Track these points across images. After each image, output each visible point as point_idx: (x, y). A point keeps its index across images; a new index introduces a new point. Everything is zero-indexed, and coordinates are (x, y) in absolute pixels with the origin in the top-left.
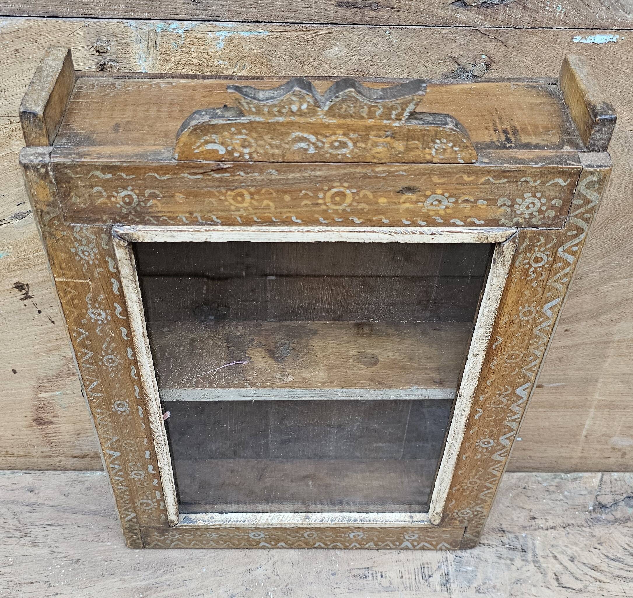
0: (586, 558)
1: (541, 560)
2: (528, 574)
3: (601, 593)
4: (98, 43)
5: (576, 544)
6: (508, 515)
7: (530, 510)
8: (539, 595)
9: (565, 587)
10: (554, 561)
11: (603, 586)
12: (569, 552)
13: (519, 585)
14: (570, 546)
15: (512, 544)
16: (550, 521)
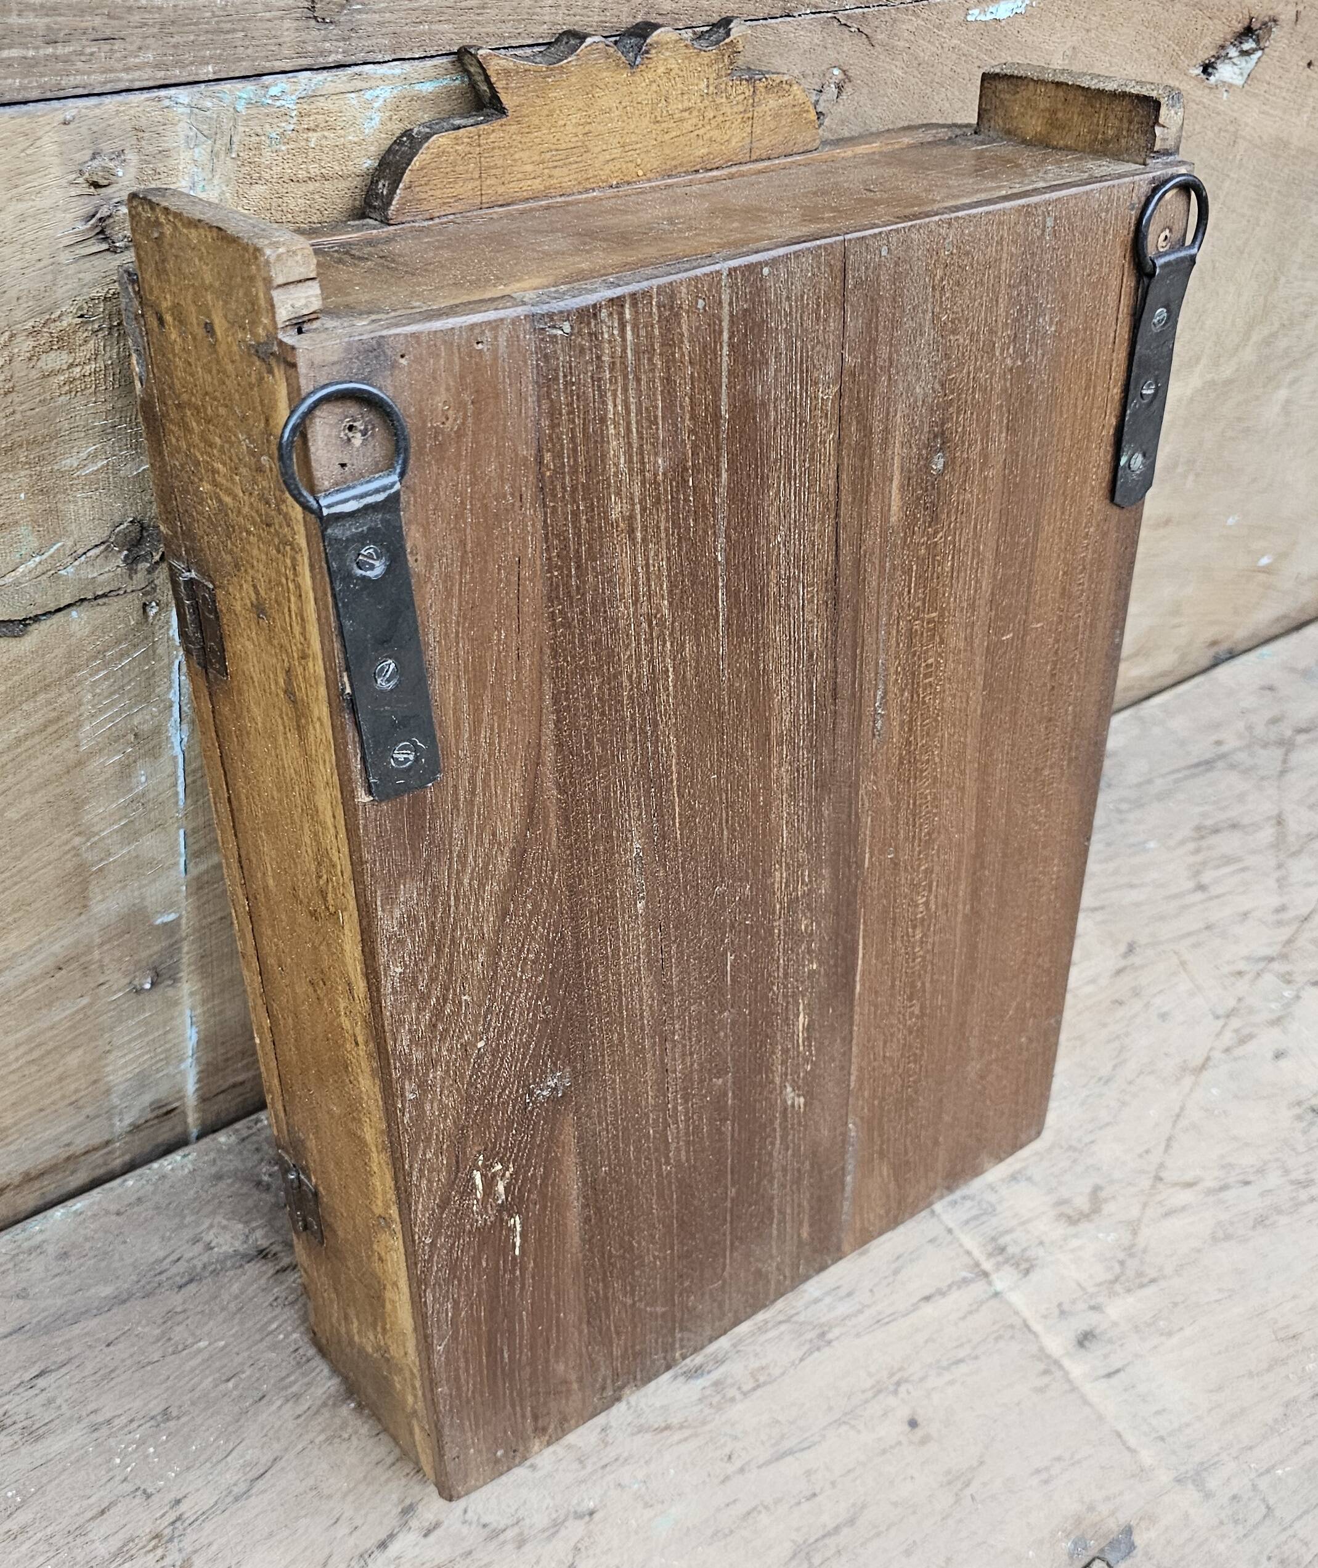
4: (95, 164)
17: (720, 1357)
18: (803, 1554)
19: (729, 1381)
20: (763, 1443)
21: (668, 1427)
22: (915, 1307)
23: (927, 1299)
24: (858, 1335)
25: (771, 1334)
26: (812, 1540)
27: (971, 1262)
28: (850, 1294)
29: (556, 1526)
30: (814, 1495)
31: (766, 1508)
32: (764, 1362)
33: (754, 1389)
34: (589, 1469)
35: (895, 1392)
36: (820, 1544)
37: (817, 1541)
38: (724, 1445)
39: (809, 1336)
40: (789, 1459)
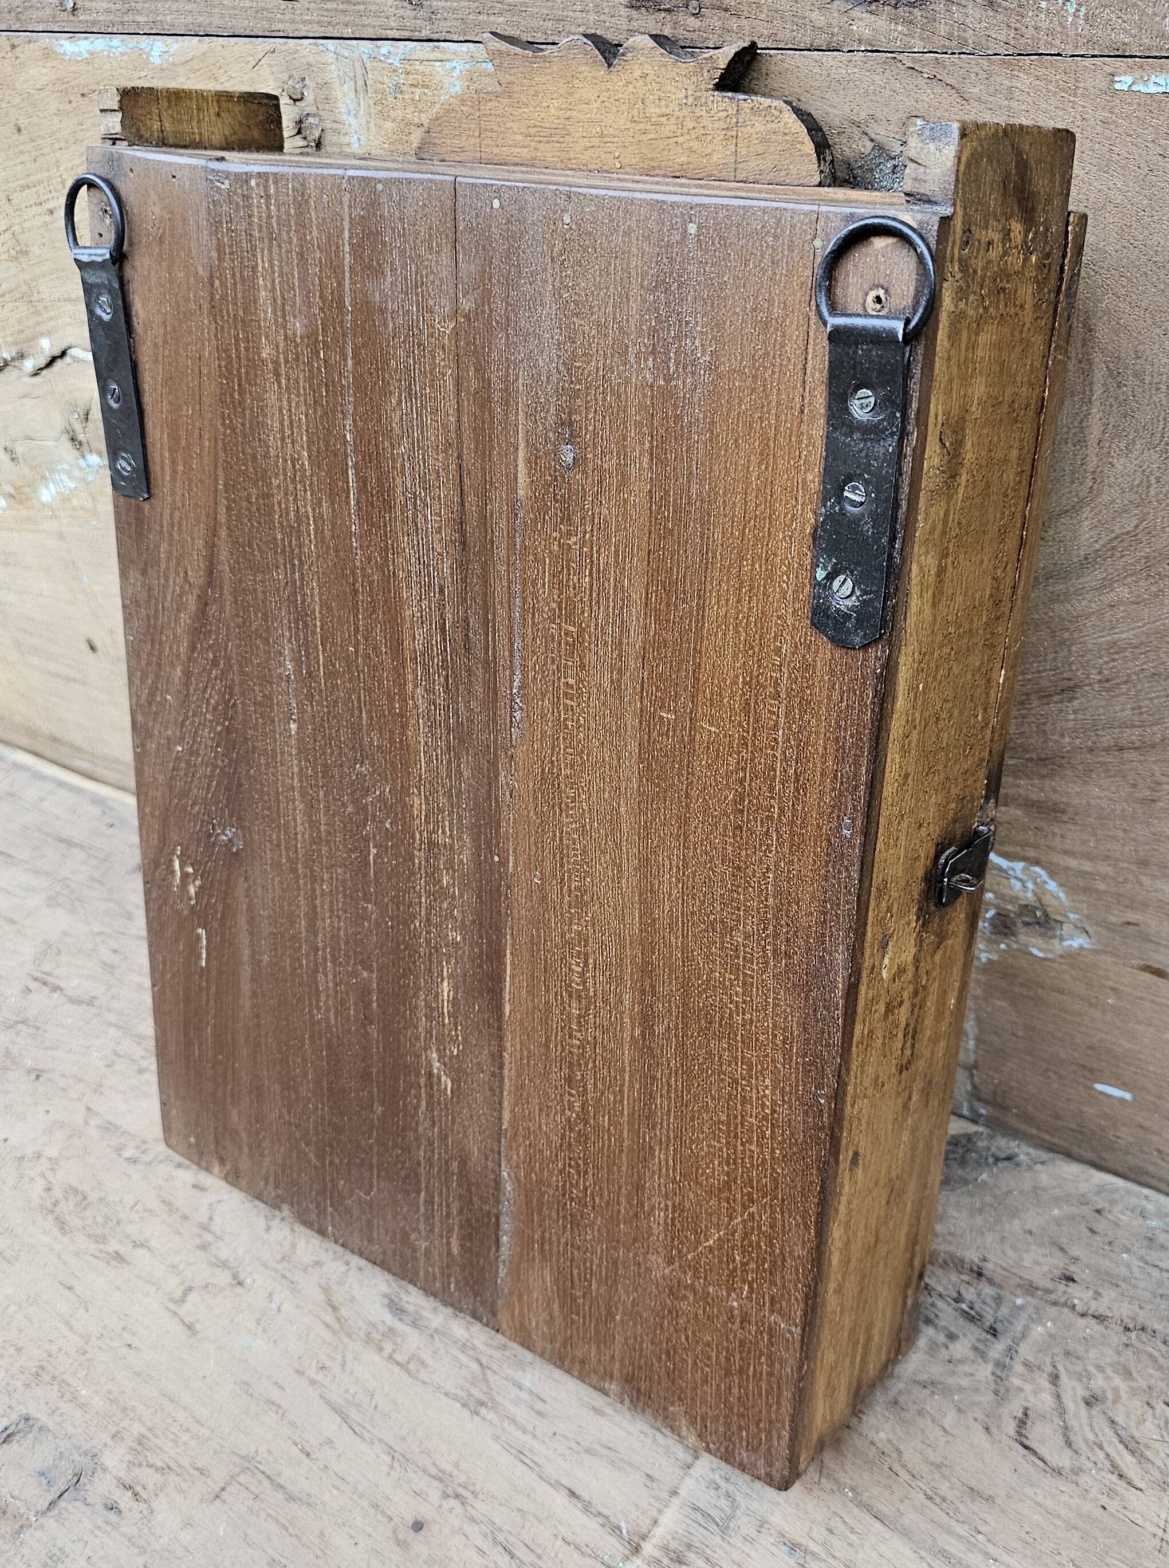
0: (1128, 1415)
1: (1018, 1368)
2: (965, 1382)
3: (1105, 1500)
5: (1127, 1374)
6: (1014, 1248)
7: (1076, 1260)
8: (955, 1432)
9: (1026, 1447)
10: (1045, 1383)
11: (1120, 1490)
12: (1098, 1383)
13: (927, 1392)
14: (1109, 1371)
15: (977, 1307)
16: (1105, 1300)
17: (420, 1323)
18: (246, 1464)
19: (399, 1340)
20: (347, 1391)
21: (334, 1308)
22: (557, 1485)
23: (572, 1494)
24: (496, 1438)
25: (463, 1358)
26: (261, 1467)
27: (644, 1531)
28: (539, 1413)
29: (224, 1265)
30: (308, 1455)
31: (283, 1416)
32: (429, 1361)
33: (398, 1363)
34: (280, 1267)
35: (446, 1496)
36: (260, 1476)
37: (263, 1472)
38: (333, 1359)
39: (475, 1391)
40: (339, 1419)
